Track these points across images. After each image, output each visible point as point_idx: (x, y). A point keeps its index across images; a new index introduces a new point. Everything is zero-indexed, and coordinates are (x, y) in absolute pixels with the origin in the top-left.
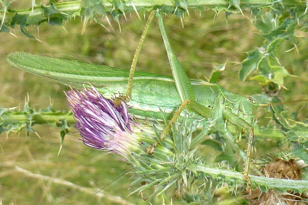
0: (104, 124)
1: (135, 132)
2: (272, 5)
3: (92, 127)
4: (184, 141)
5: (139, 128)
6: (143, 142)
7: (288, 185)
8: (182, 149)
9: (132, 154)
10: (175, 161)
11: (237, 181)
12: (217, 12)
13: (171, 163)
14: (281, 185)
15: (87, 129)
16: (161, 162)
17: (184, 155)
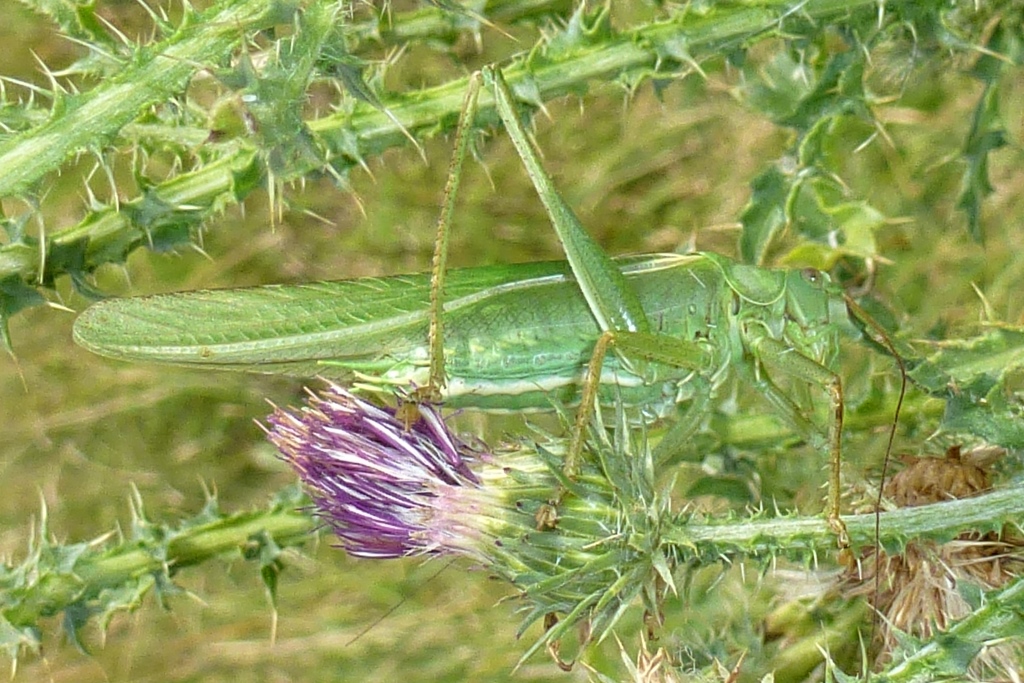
0: (396, 478)
1: (489, 481)
2: (780, 26)
3: (362, 497)
4: (633, 468)
5: (497, 466)
6: (520, 500)
7: (959, 516)
8: (634, 491)
9: (498, 543)
10: (625, 530)
11: (812, 543)
12: (629, 86)
13: (614, 539)
14: (938, 522)
15: (352, 509)
16: (586, 544)
17: (644, 508)
